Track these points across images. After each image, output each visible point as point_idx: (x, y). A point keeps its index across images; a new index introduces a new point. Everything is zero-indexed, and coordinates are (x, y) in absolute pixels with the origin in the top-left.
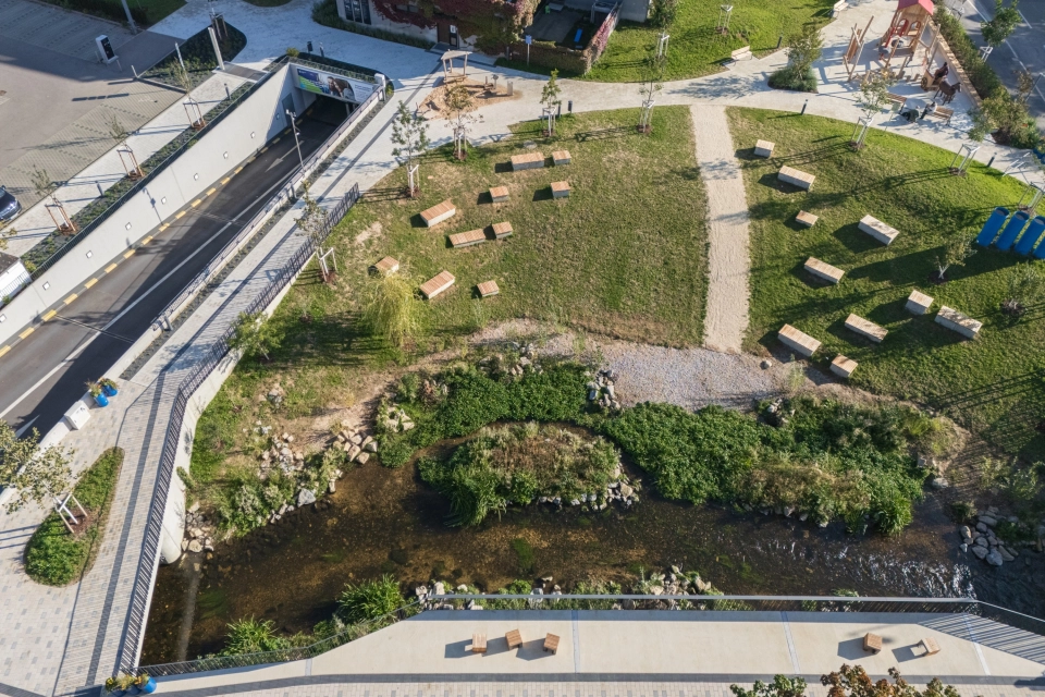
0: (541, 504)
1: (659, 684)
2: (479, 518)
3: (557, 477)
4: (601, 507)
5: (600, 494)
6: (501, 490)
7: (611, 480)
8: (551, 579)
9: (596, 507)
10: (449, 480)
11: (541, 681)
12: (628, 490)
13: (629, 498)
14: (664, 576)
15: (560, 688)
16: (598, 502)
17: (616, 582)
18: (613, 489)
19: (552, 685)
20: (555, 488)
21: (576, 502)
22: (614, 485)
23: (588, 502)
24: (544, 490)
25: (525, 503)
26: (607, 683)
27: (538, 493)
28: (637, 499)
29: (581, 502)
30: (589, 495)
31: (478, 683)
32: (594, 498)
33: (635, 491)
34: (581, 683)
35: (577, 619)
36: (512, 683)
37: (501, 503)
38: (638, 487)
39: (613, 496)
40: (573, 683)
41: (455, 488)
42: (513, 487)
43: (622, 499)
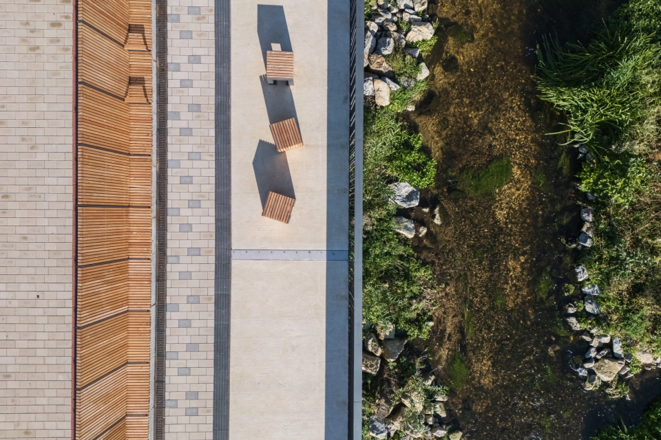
0: (578, 210)
1: (210, 404)
2: (551, 96)
3: (636, 243)
4: (573, 320)
5: (600, 320)
6: (609, 132)
7: (629, 344)
8: (437, 221)
9: (571, 310)
10: (630, 33)
11: (217, 185)
12: (608, 372)
13: (591, 372)
14: (443, 415)
15: (204, 220)
16: (582, 316)
17: (433, 331)
18: (609, 346)
19: (209, 205)
20: (611, 237)
21: (583, 274)
22: (618, 349)
23: (583, 297)
24: (608, 216)
25: (580, 181)
26: (212, 307)
27: (600, 204)
28: (589, 387)
29: (582, 284)
30: (596, 300)
31: (212, 68)
32: (590, 308)
33: (605, 385)
34: (212, 259)
35: (328, 260)
36: (212, 133)
37: (581, 133)
38: (614, 393)
39: (595, 343)
40: (212, 244)
41: (613, 46)
42: (614, 156)
43: (589, 360)
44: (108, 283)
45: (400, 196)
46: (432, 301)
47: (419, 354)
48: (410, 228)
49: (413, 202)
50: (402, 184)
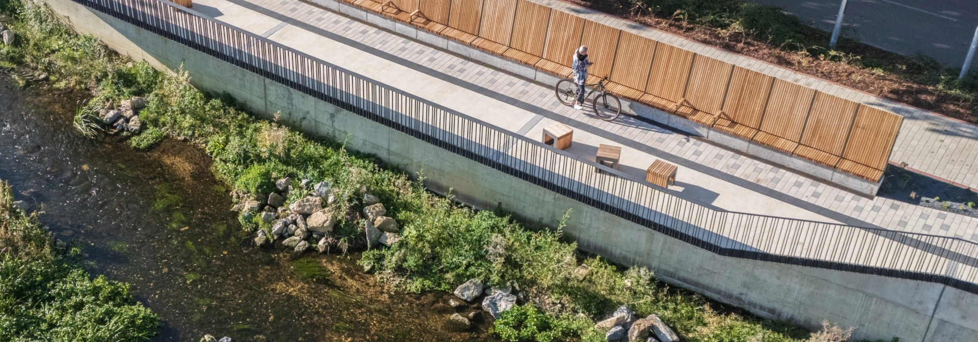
44: (568, 41)
45: (500, 299)
46: (385, 280)
47: (351, 251)
48: (465, 291)
49: (488, 302)
50: (510, 306)
